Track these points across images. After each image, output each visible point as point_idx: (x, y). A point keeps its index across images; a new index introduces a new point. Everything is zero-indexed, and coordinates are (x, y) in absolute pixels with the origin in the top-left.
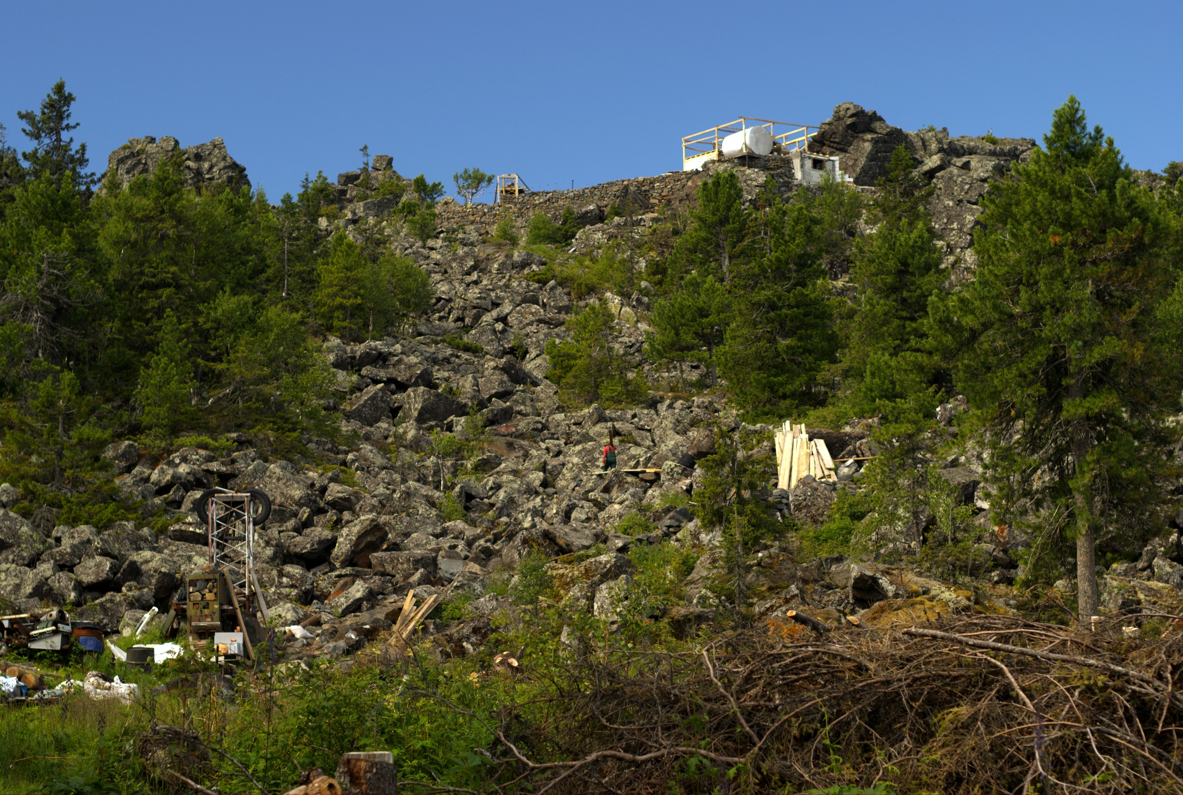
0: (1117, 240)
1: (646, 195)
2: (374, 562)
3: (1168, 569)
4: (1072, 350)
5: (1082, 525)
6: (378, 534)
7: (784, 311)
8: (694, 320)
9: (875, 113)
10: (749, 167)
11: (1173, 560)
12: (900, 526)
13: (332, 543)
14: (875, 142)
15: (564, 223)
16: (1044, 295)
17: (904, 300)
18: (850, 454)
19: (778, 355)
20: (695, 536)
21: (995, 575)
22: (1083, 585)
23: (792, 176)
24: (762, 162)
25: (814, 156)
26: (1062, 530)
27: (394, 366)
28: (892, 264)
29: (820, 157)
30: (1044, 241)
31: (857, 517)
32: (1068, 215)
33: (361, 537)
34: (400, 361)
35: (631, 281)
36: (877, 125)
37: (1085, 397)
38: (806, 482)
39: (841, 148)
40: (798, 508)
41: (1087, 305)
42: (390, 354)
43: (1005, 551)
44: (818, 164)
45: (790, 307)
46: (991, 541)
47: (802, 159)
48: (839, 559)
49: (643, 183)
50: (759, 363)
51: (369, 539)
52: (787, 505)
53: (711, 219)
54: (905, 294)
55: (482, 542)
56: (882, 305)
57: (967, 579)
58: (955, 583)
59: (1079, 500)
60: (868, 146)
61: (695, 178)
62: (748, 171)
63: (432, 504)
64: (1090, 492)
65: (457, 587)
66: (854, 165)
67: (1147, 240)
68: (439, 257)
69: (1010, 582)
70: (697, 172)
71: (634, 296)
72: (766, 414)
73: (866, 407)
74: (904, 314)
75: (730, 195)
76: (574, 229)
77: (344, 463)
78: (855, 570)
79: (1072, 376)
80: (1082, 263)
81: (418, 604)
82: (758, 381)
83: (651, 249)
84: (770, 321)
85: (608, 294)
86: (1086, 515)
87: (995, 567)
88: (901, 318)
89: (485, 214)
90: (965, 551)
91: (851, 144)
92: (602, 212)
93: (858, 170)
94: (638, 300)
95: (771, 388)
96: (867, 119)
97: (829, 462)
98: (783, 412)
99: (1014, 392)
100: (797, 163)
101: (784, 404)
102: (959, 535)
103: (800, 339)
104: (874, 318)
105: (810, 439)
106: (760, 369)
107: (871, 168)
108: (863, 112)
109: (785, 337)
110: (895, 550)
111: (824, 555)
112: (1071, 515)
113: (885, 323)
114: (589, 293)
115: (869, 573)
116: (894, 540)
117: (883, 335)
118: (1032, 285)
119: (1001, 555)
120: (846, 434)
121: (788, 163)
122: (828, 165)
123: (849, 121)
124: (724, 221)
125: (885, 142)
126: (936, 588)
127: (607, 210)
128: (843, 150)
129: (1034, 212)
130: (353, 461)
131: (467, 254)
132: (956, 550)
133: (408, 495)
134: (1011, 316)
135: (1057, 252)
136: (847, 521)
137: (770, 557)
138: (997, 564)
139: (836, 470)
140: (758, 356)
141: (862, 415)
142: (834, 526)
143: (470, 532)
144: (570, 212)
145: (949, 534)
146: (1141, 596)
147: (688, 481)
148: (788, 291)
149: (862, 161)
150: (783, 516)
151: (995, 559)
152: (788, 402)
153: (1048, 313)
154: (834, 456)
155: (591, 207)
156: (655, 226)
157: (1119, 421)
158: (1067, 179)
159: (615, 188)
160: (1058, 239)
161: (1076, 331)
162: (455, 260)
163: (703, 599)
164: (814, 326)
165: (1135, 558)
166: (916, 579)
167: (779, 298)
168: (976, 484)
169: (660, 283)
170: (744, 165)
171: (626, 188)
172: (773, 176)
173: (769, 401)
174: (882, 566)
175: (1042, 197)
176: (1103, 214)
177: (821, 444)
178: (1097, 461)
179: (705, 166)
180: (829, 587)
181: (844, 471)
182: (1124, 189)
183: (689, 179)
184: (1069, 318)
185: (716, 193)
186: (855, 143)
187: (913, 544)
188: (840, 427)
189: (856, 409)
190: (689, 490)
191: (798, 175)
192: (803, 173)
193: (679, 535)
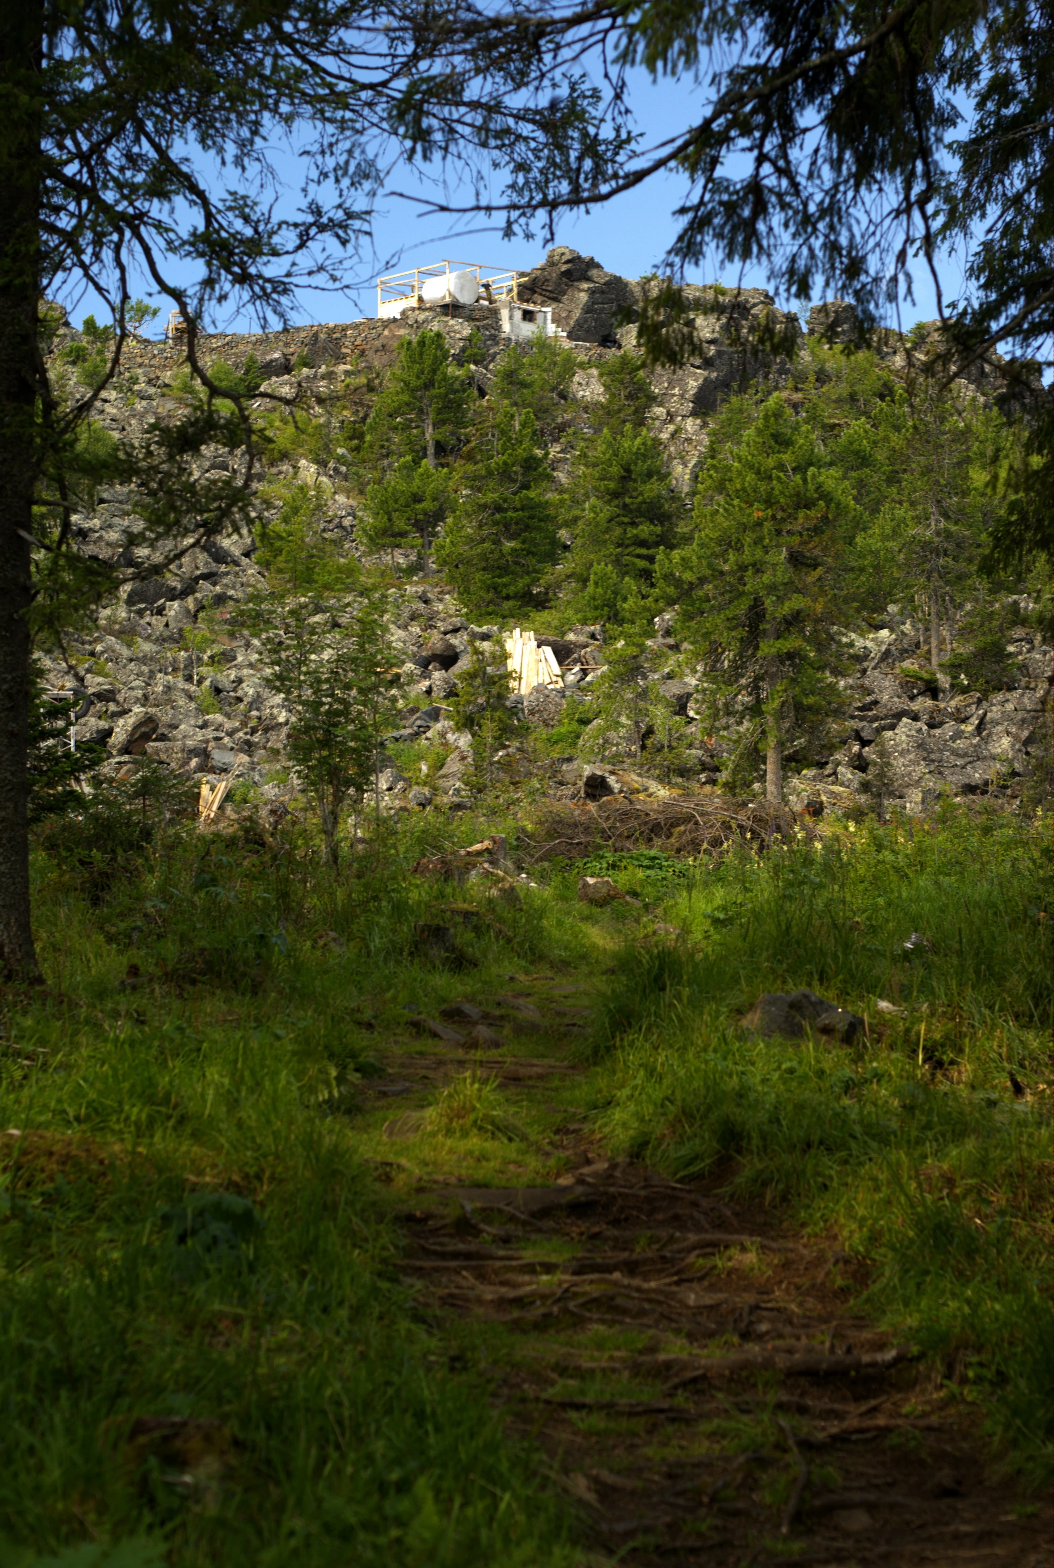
0: (807, 517)
1: (337, 343)
2: (149, 750)
3: (850, 776)
4: (769, 602)
5: (772, 741)
6: (151, 726)
7: (510, 513)
8: (407, 506)
9: (592, 259)
10: (453, 317)
11: (855, 768)
12: (623, 732)
13: (109, 733)
14: (592, 292)
15: (247, 372)
16: (747, 557)
17: (625, 506)
18: (576, 661)
19: (503, 555)
20: (443, 735)
21: (703, 777)
22: (771, 788)
23: (499, 328)
24: (467, 312)
25: (525, 306)
26: (756, 743)
27: (95, 542)
28: (615, 470)
29: (531, 307)
30: (749, 515)
31: (585, 722)
32: (770, 494)
33: (136, 728)
34: (101, 538)
35: (327, 448)
36: (594, 273)
37: (778, 638)
38: (539, 689)
39: (554, 298)
40: (532, 713)
41: (780, 569)
42: (90, 529)
43: (712, 756)
44: (528, 316)
45: (515, 510)
46: (701, 748)
47: (511, 309)
48: (569, 760)
49: (333, 330)
50: (484, 564)
51: (143, 729)
52: (523, 710)
53: (414, 383)
54: (627, 500)
55: (241, 734)
56: (607, 511)
57: (680, 780)
58: (669, 783)
59: (770, 720)
60: (583, 297)
61: (392, 326)
62: (452, 322)
63: (190, 698)
64: (780, 715)
65: (238, 776)
66: (568, 317)
67: (830, 516)
68: (115, 411)
69: (714, 782)
70: (395, 320)
71: (331, 465)
72: (490, 614)
73: (589, 615)
74: (626, 520)
75: (436, 357)
76: (258, 380)
77: (92, 654)
78: (587, 770)
79: (768, 622)
80: (779, 532)
81: (212, 789)
82: (483, 582)
83: (344, 408)
84: (496, 523)
85: (303, 462)
86: (775, 732)
87: (703, 770)
88: (621, 524)
89: (154, 356)
90: (678, 756)
91: (564, 293)
92: (288, 360)
93: (572, 323)
94: (336, 470)
95: (495, 589)
96: (583, 266)
97: (557, 669)
98: (506, 613)
99: (721, 634)
100: (505, 313)
101: (507, 605)
102: (674, 744)
103: (523, 543)
104: (597, 526)
105: (539, 646)
106: (484, 569)
107: (586, 321)
108: (579, 258)
109: (510, 538)
110: (617, 755)
111: (556, 756)
112: (763, 732)
113: (607, 530)
114: (281, 460)
115: (599, 773)
116: (617, 745)
117: (605, 541)
118: (739, 549)
119: (708, 760)
120: (571, 643)
121: (494, 313)
122: (540, 317)
123: (564, 268)
124: (429, 385)
125: (603, 292)
126: (654, 786)
127: (294, 359)
128: (556, 300)
129: (744, 489)
130: (103, 653)
131: (146, 411)
132: (670, 756)
133: (168, 688)
134: (722, 573)
135: (759, 524)
136: (575, 726)
137: (508, 755)
138: (704, 767)
139: (562, 677)
140: (484, 557)
141: (584, 622)
142: (563, 730)
143: (228, 725)
144: (252, 360)
145: (666, 744)
146: (824, 798)
147: (427, 683)
148: (515, 494)
149: (577, 313)
150: (519, 720)
151: (703, 764)
152: (511, 603)
153: (750, 573)
154: (560, 663)
155: (276, 355)
156: (348, 381)
157: (804, 658)
158: (771, 462)
159: (303, 334)
160: (761, 514)
161: (772, 588)
162: (134, 416)
163: (458, 790)
164: (539, 529)
165: (822, 765)
166: (636, 778)
167: (505, 501)
168: (689, 695)
169: (357, 449)
170: (447, 315)
171: (316, 335)
172: (478, 328)
173: (491, 601)
174: (610, 767)
175: (750, 477)
176: (798, 494)
177: (548, 651)
178: (785, 691)
179: (403, 313)
180: (561, 783)
181: (571, 678)
182: (814, 477)
183: (385, 327)
184: (766, 578)
185: (421, 354)
186: (569, 292)
187: (633, 748)
188: (564, 634)
189: (579, 616)
190: (429, 691)
191: (506, 327)
192: (512, 325)
193: (429, 734)
